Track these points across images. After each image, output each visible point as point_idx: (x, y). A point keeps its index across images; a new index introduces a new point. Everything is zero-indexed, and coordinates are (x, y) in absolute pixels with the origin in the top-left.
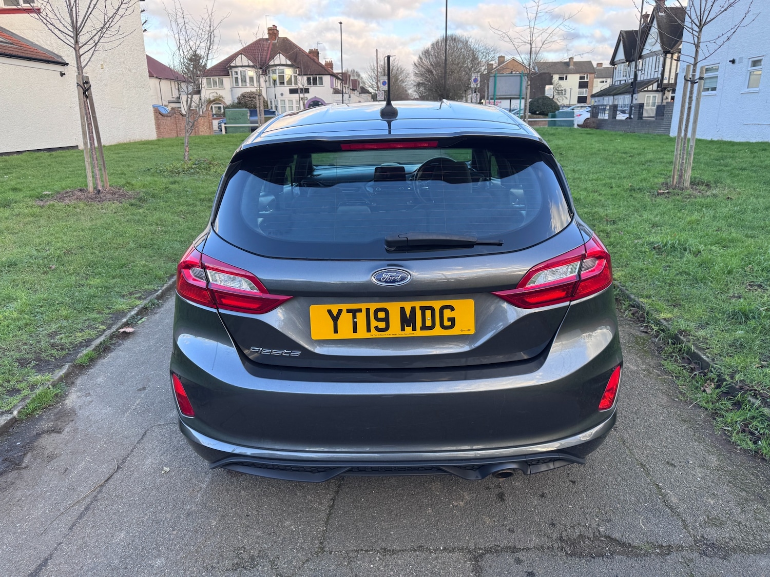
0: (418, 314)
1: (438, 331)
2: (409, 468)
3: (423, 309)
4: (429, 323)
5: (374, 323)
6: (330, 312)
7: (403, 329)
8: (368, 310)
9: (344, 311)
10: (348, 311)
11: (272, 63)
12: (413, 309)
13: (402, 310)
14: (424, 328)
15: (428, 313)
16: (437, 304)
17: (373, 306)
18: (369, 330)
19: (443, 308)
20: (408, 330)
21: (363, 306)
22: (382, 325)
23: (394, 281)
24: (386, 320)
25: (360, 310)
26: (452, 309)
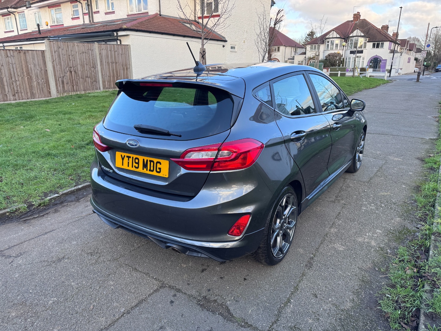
0: (149, 163)
1: (154, 173)
2: (141, 234)
3: (151, 161)
4: (152, 169)
5: (134, 164)
6: (121, 155)
7: (143, 169)
8: (133, 157)
9: (126, 156)
10: (127, 157)
11: (351, 35)
12: (147, 160)
13: (144, 160)
14: (150, 170)
15: (152, 163)
16: (155, 160)
17: (135, 156)
18: (132, 167)
19: (157, 162)
20: (145, 169)
21: (131, 155)
22: (137, 165)
23: (133, 145)
24: (138, 163)
25: (130, 157)
26: (160, 164)
